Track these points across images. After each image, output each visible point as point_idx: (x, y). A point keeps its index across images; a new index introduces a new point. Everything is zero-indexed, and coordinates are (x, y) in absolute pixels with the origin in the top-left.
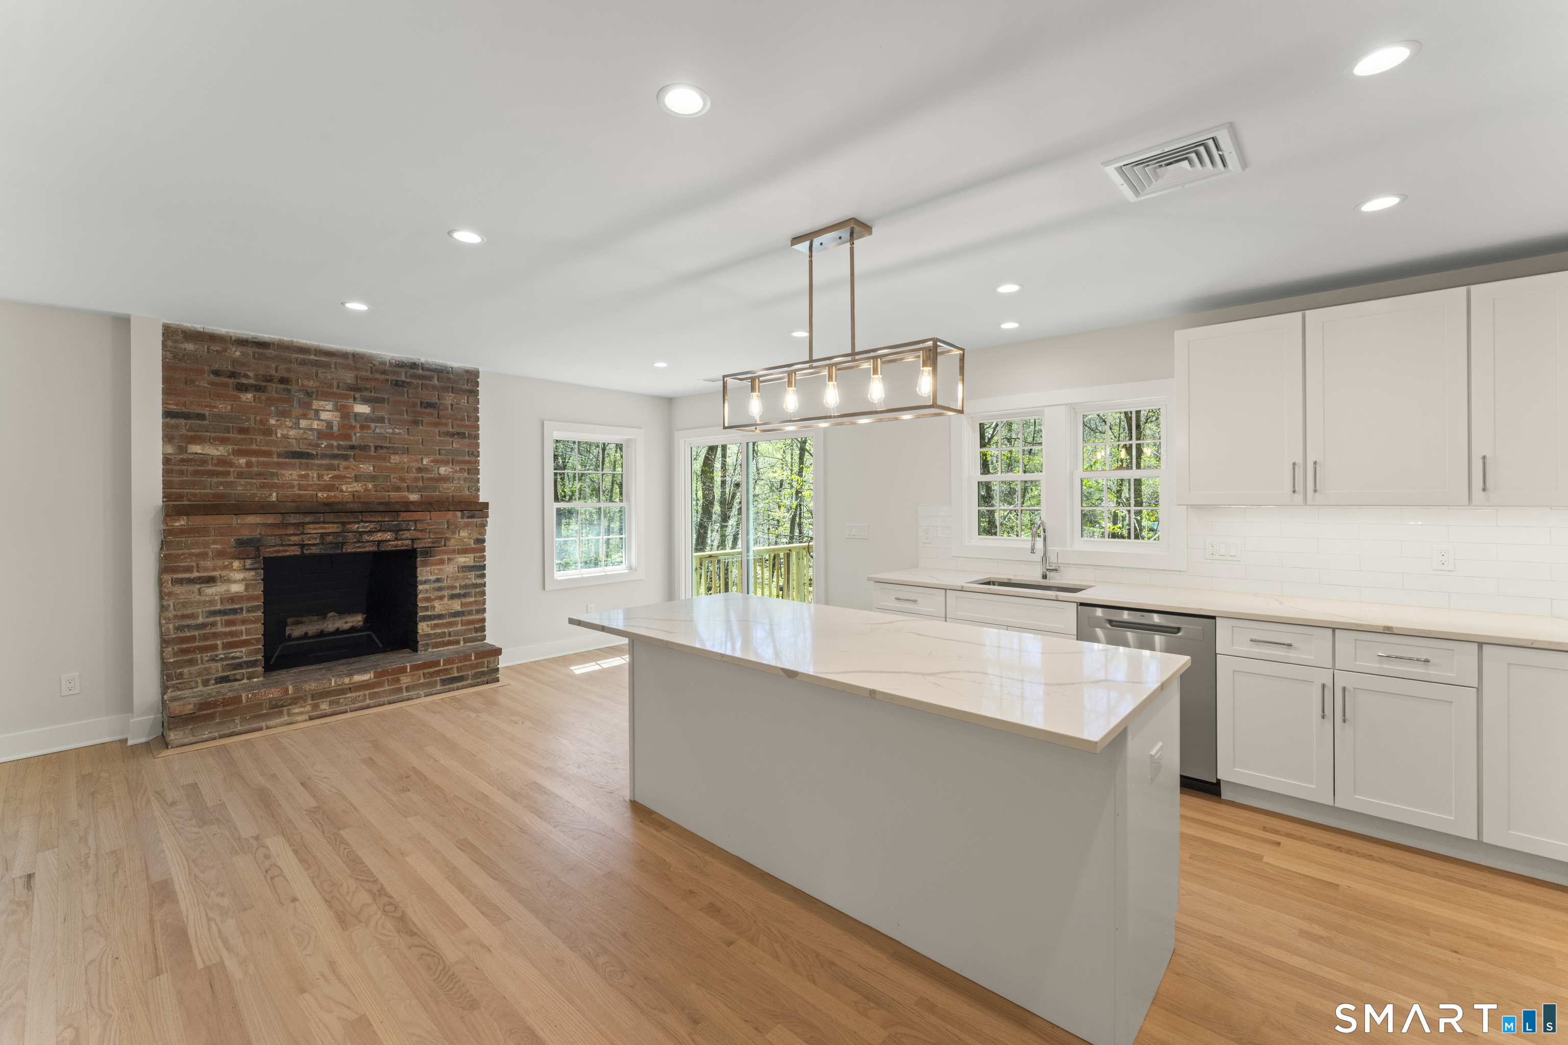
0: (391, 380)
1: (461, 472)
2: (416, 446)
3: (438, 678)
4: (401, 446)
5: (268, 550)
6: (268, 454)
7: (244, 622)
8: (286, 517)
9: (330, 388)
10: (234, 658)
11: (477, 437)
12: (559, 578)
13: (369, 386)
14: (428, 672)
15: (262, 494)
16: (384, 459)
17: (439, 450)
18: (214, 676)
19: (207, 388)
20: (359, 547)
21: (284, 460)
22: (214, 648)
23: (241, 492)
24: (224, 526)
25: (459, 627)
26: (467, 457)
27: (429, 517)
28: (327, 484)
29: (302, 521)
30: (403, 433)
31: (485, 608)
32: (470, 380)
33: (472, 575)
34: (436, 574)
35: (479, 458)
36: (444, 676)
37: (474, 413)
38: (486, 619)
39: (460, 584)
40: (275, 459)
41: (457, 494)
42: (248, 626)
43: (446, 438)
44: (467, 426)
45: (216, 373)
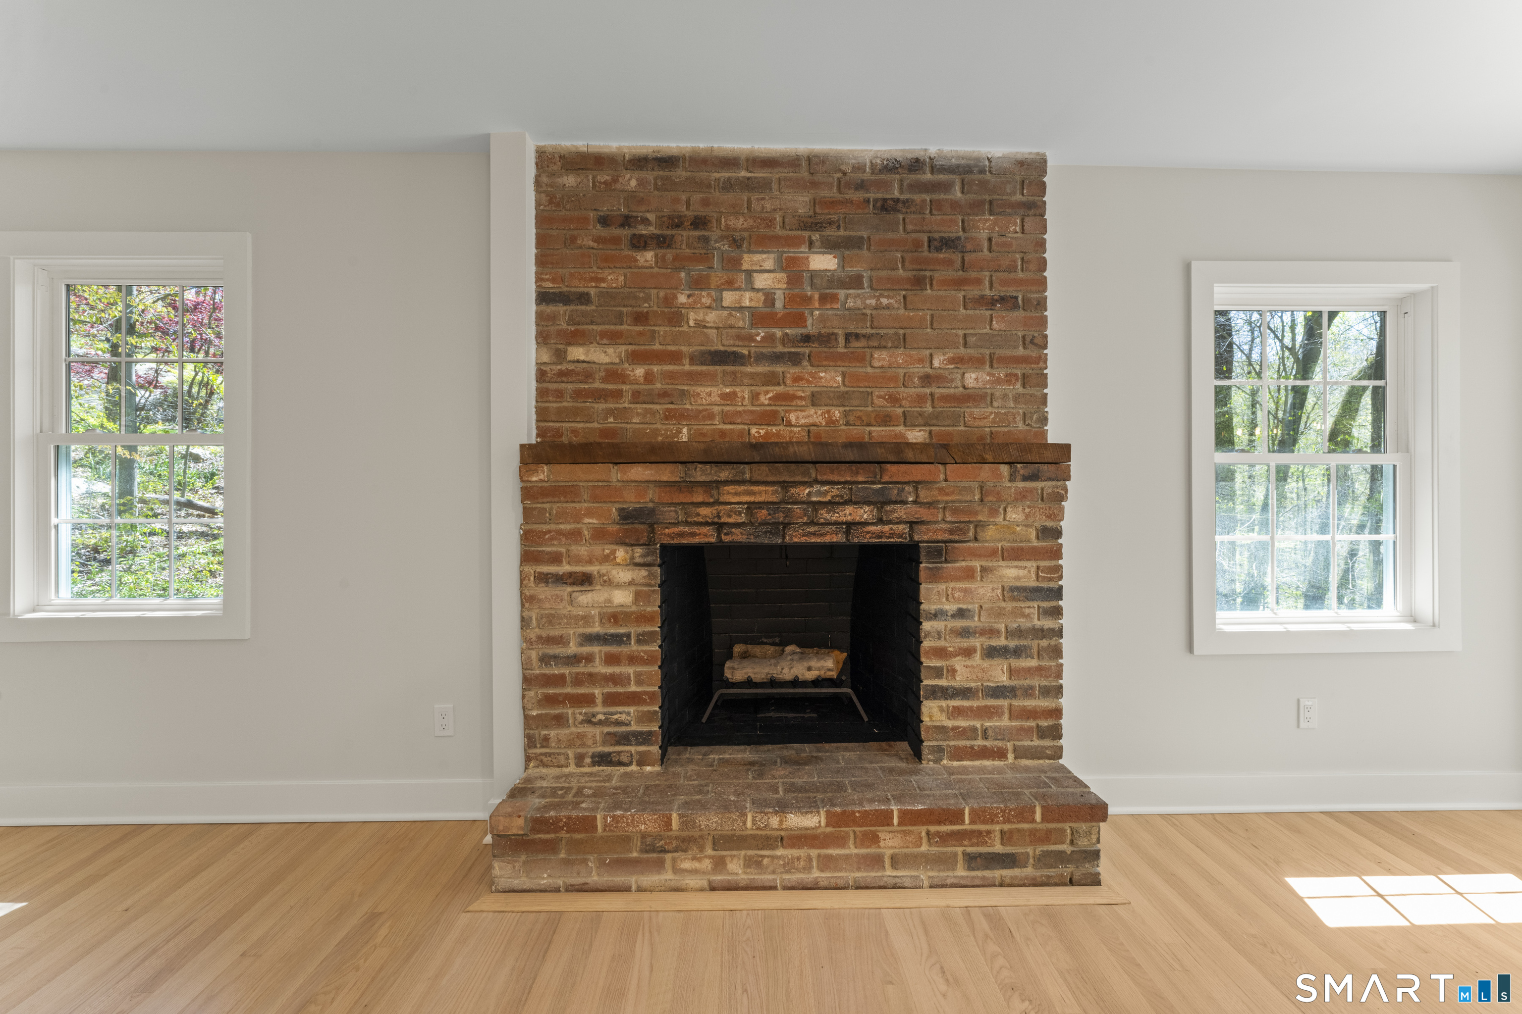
0: (874, 200)
1: (1009, 382)
2: (920, 331)
3: (959, 850)
4: (892, 331)
5: (667, 531)
6: (675, 357)
7: (632, 660)
8: (689, 470)
9: (770, 227)
10: (618, 723)
11: (1042, 304)
12: (1228, 629)
13: (835, 217)
14: (938, 832)
15: (666, 430)
16: (860, 359)
17: (965, 336)
18: (591, 751)
19: (593, 248)
20: (814, 534)
21: (699, 368)
22: (589, 700)
23: (637, 426)
24: (600, 484)
25: (1005, 722)
26: (1021, 348)
27: (942, 476)
28: (766, 411)
29: (715, 478)
30: (896, 306)
31: (1061, 686)
32: (1027, 182)
33: (1032, 607)
34: (958, 600)
35: (1045, 352)
36: (971, 846)
37: (1036, 252)
38: (1064, 712)
39: (1006, 627)
40: (687, 367)
41: (999, 429)
42: (640, 669)
43: (978, 312)
44: (1020, 282)
45: (604, 221)
